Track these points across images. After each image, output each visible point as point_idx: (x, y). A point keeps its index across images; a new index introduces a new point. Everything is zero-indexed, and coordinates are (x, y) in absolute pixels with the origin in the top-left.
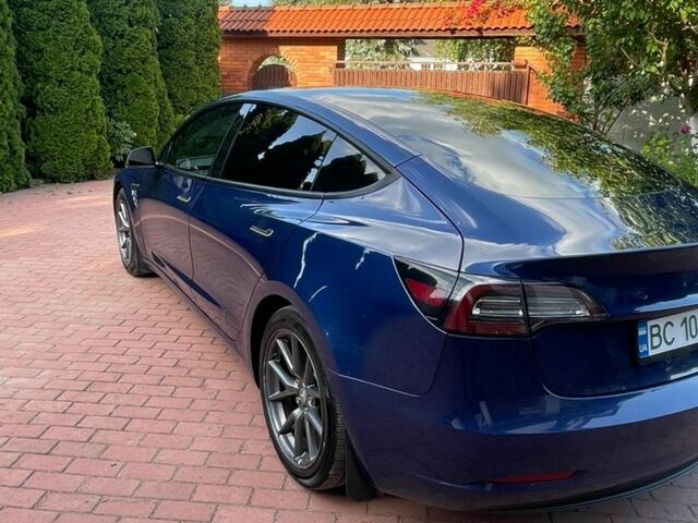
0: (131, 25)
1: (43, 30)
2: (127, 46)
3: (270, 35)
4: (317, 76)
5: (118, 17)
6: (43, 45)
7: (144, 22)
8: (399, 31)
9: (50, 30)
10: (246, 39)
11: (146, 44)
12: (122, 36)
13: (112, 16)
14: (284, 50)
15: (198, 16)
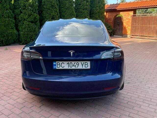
0: (83, 10)
1: (65, 12)
2: (82, 14)
3: (117, 10)
4: (128, 19)
5: (81, 8)
6: (64, 15)
7: (86, 9)
8: (148, 6)
9: (66, 12)
10: (111, 11)
11: (86, 13)
12: (81, 12)
13: (80, 8)
14: (121, 13)
15: (100, 7)
